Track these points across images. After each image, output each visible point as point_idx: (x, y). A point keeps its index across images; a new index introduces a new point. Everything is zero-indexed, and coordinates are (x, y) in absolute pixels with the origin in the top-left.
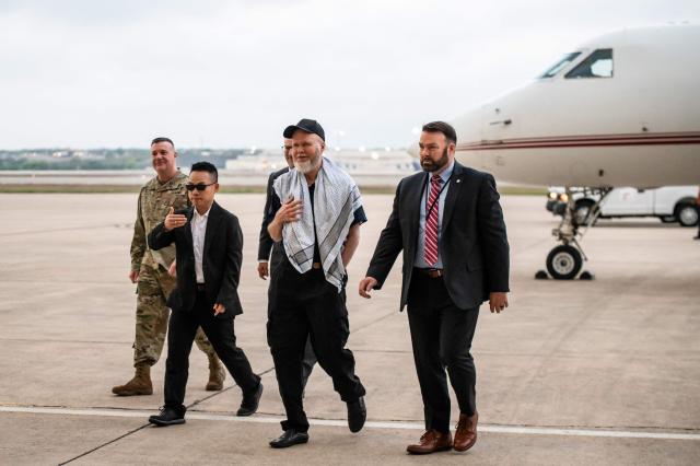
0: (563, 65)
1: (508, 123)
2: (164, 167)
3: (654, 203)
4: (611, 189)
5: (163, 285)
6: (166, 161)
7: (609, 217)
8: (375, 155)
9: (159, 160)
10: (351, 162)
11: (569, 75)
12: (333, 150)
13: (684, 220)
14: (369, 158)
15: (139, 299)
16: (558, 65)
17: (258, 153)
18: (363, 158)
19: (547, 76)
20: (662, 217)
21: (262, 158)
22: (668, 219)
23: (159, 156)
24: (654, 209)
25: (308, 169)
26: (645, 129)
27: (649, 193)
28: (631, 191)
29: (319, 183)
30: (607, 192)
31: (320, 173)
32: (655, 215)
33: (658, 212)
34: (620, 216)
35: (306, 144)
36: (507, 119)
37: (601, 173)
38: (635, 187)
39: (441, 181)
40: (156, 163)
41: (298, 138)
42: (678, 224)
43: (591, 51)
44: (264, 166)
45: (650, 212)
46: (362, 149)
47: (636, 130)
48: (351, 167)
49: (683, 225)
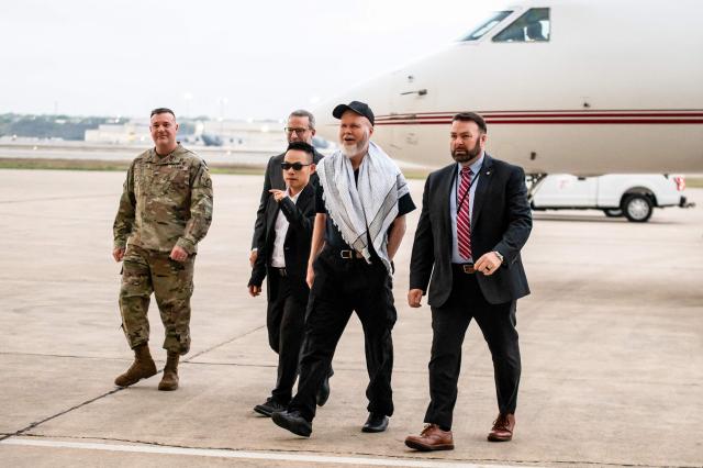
0: (490, 26)
1: (422, 93)
2: (166, 141)
3: (597, 193)
4: (544, 175)
5: (151, 266)
6: (168, 135)
7: (543, 209)
8: (265, 128)
9: (161, 133)
10: (237, 136)
11: (496, 38)
12: (215, 120)
13: (633, 215)
14: (259, 132)
15: (125, 279)
16: (485, 26)
17: (123, 122)
18: (251, 131)
19: (472, 38)
20: (606, 210)
21: (128, 128)
22: (612, 212)
23: (162, 128)
24: (597, 200)
25: (354, 153)
26: (586, 105)
27: (590, 181)
28: (571, 179)
29: (363, 168)
30: (539, 180)
31: (365, 158)
32: (597, 208)
33: (601, 204)
34: (556, 208)
35: (353, 126)
36: (422, 89)
37: (533, 156)
38: (575, 175)
39: (471, 173)
40: (157, 136)
41: (348, 118)
42: (625, 219)
43: (525, 10)
44: (131, 137)
45: (593, 204)
46: (250, 120)
47: (575, 105)
48: (236, 141)
49: (632, 220)
